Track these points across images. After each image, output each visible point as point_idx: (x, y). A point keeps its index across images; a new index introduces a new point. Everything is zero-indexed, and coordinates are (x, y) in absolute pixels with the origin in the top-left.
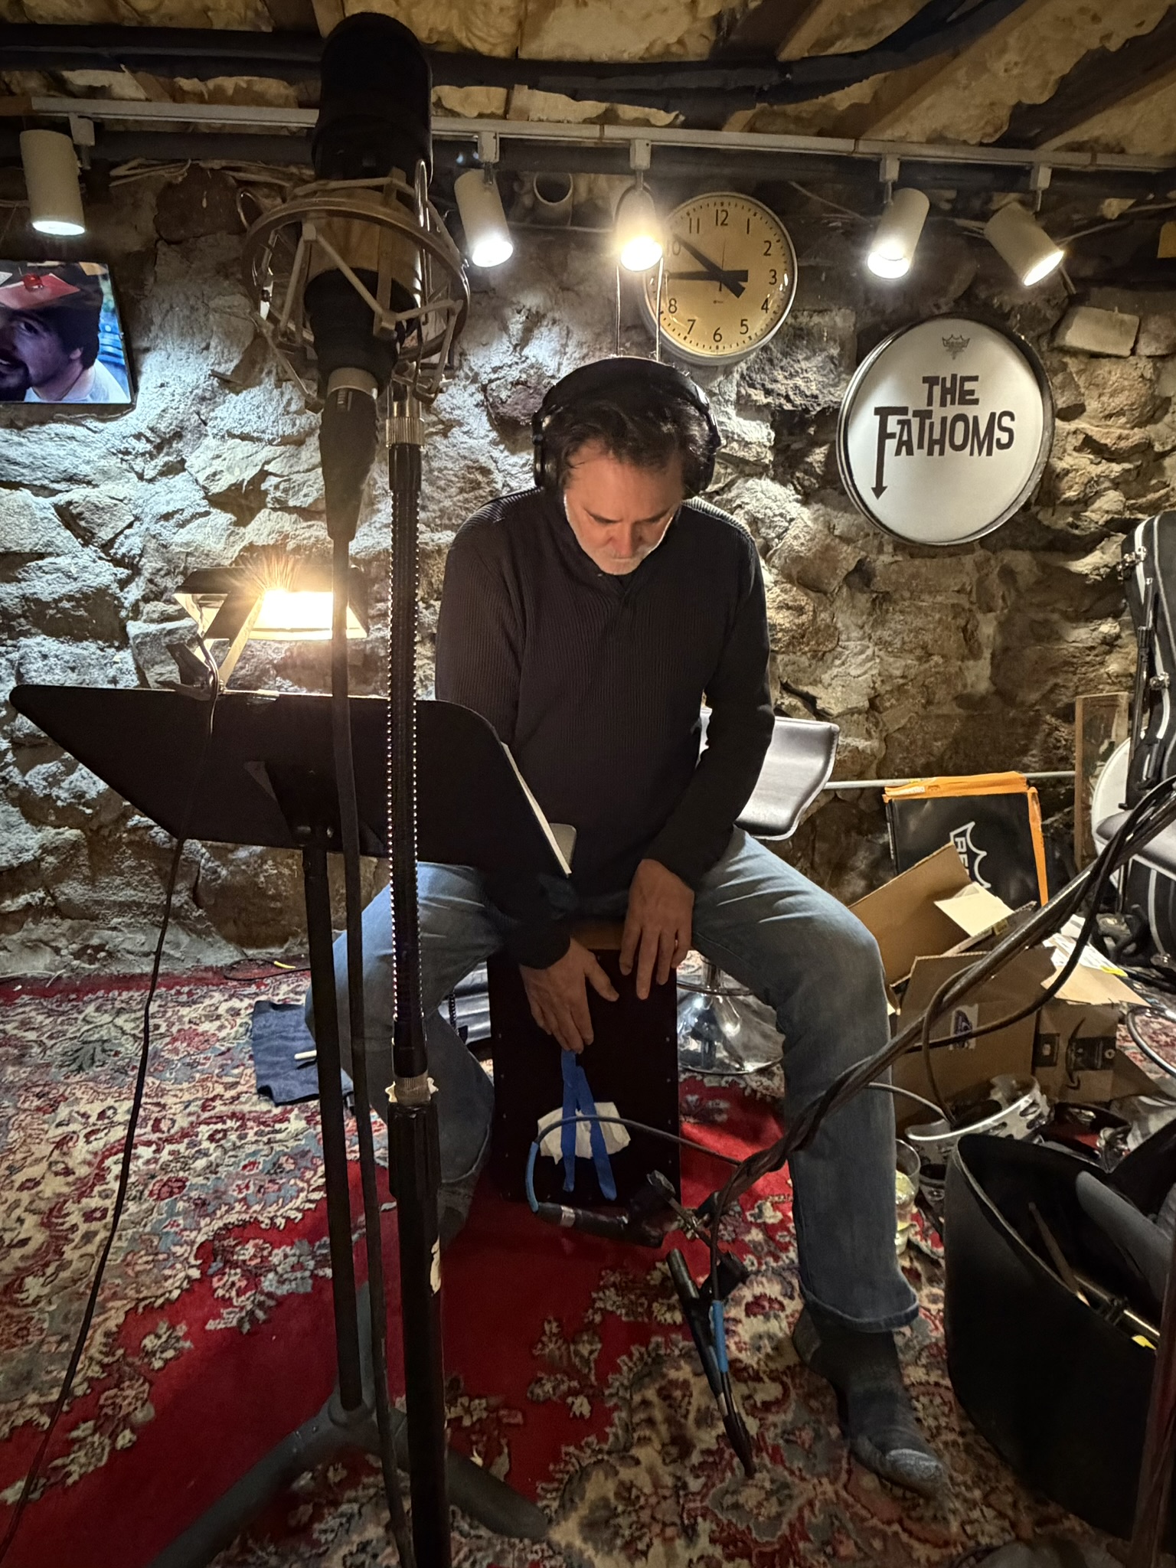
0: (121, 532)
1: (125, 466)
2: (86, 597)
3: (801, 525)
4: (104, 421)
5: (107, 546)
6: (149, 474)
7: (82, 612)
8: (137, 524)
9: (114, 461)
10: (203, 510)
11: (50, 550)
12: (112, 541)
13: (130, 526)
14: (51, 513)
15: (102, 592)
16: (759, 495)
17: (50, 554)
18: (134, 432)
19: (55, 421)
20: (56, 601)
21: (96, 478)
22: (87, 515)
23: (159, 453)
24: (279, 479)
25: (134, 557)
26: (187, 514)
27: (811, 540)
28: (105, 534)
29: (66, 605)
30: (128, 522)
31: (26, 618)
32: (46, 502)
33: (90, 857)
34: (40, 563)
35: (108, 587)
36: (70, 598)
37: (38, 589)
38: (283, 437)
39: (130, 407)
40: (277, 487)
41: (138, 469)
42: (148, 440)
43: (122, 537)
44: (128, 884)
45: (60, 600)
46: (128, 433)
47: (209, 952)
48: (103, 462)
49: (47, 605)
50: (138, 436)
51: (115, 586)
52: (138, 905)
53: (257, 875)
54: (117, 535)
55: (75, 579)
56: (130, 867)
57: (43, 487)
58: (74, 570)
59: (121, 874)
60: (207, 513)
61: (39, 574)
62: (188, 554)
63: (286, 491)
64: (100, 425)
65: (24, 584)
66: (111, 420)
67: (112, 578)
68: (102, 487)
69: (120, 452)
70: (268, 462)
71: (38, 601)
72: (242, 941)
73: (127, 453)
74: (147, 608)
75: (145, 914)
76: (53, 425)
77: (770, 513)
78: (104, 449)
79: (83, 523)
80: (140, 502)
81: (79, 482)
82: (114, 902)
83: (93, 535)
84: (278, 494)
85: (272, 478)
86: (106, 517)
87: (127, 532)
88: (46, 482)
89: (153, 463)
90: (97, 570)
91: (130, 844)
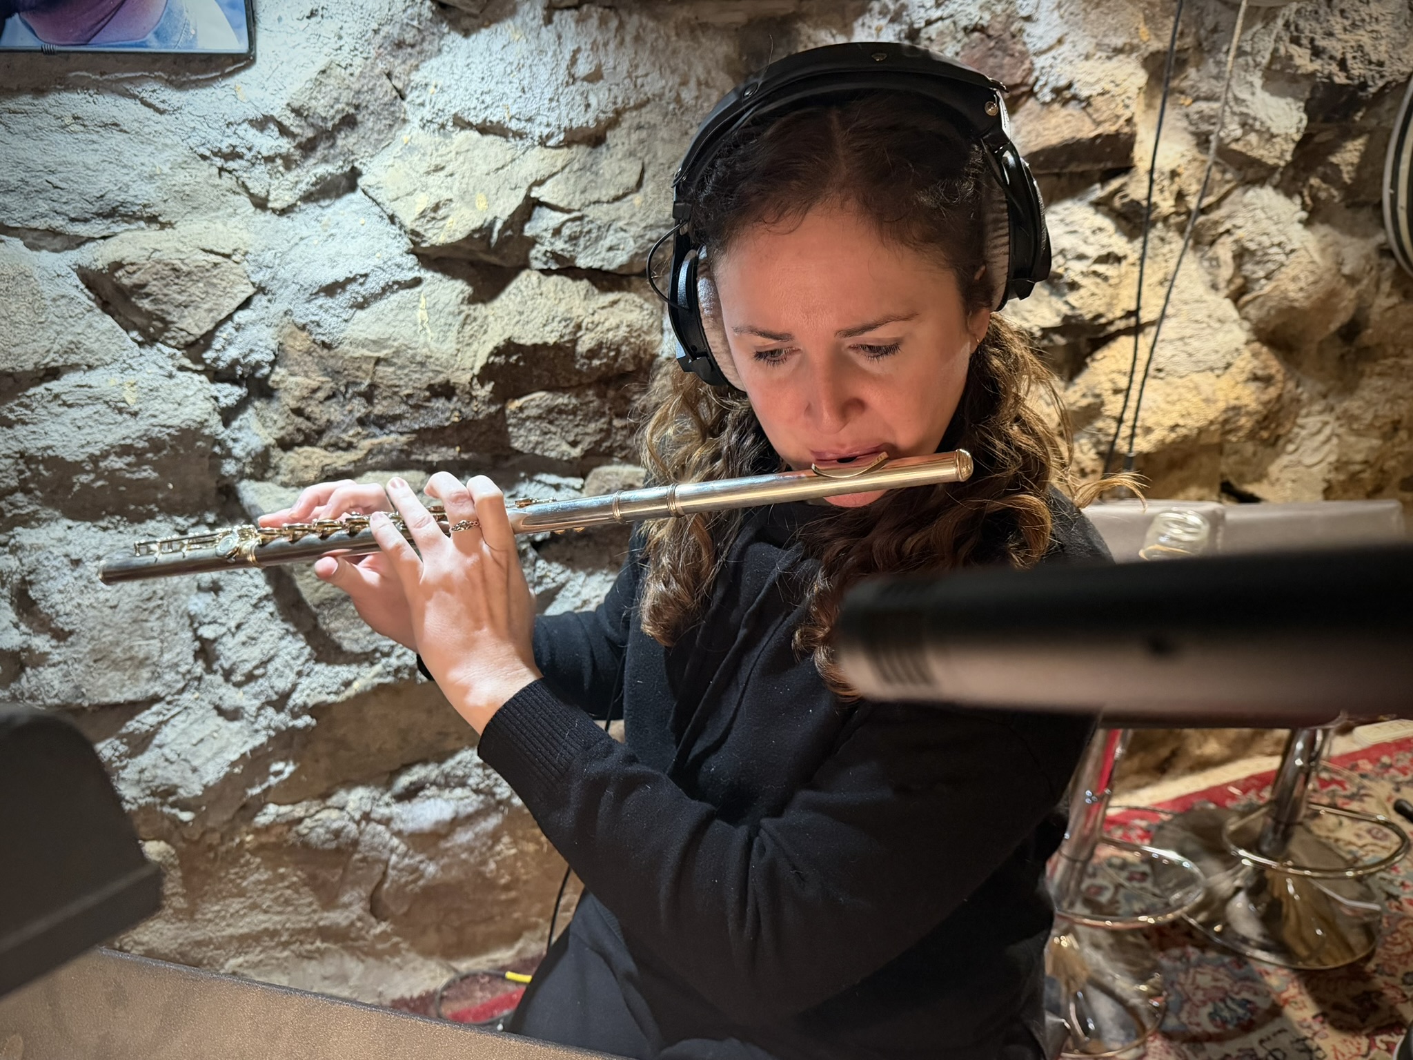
0: (230, 317)
1: (227, 181)
2: (156, 445)
3: (1305, 260)
4: (180, 86)
5: (196, 347)
6: (281, 197)
7: (148, 473)
8: (260, 301)
9: (206, 171)
10: (410, 276)
11: (74, 359)
12: (208, 337)
13: (246, 304)
14: (73, 286)
15: (189, 435)
16: (1260, 214)
17: (75, 367)
18: (252, 114)
19: (70, 87)
20: (94, 459)
21: (169, 210)
22: (153, 288)
23: (305, 157)
24: (560, 217)
25: (258, 365)
26: (373, 285)
27: (1315, 283)
28: (193, 323)
29: (116, 463)
30: (242, 298)
31: (27, 491)
32: (63, 261)
33: (186, 880)
34: (55, 386)
35: (202, 424)
36: (125, 450)
37: (54, 439)
38: (568, 131)
39: (245, 60)
40: (557, 232)
41: (257, 189)
42: (284, 131)
43: (229, 327)
44: (254, 907)
45: (105, 455)
46: (238, 116)
47: (398, 976)
48: (181, 177)
49: (77, 467)
50: (261, 124)
51: (215, 420)
52: (273, 934)
53: (484, 862)
54: (219, 324)
55: (135, 414)
56: (259, 882)
57: (53, 233)
58: (130, 398)
59: (242, 893)
60: (417, 282)
61: (55, 408)
62: (378, 361)
63: (573, 239)
64: (173, 97)
65: (20, 430)
66: (197, 84)
67: (209, 405)
68: (182, 228)
69: (218, 153)
70: (540, 183)
71: (55, 463)
72: (449, 952)
73: (234, 155)
74: (290, 460)
75: (285, 945)
76: (66, 97)
77: (1266, 241)
78: (183, 150)
79: (146, 304)
80: (268, 257)
81: (131, 218)
82: (232, 937)
83: (167, 325)
84: (559, 245)
85: (546, 212)
86: (197, 290)
87: (241, 317)
88: (58, 223)
89: (291, 176)
90: (179, 394)
91: (259, 849)
